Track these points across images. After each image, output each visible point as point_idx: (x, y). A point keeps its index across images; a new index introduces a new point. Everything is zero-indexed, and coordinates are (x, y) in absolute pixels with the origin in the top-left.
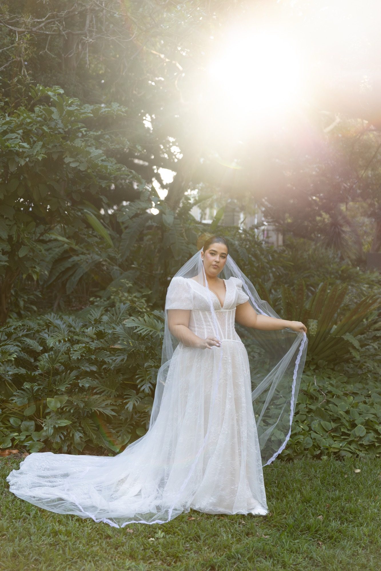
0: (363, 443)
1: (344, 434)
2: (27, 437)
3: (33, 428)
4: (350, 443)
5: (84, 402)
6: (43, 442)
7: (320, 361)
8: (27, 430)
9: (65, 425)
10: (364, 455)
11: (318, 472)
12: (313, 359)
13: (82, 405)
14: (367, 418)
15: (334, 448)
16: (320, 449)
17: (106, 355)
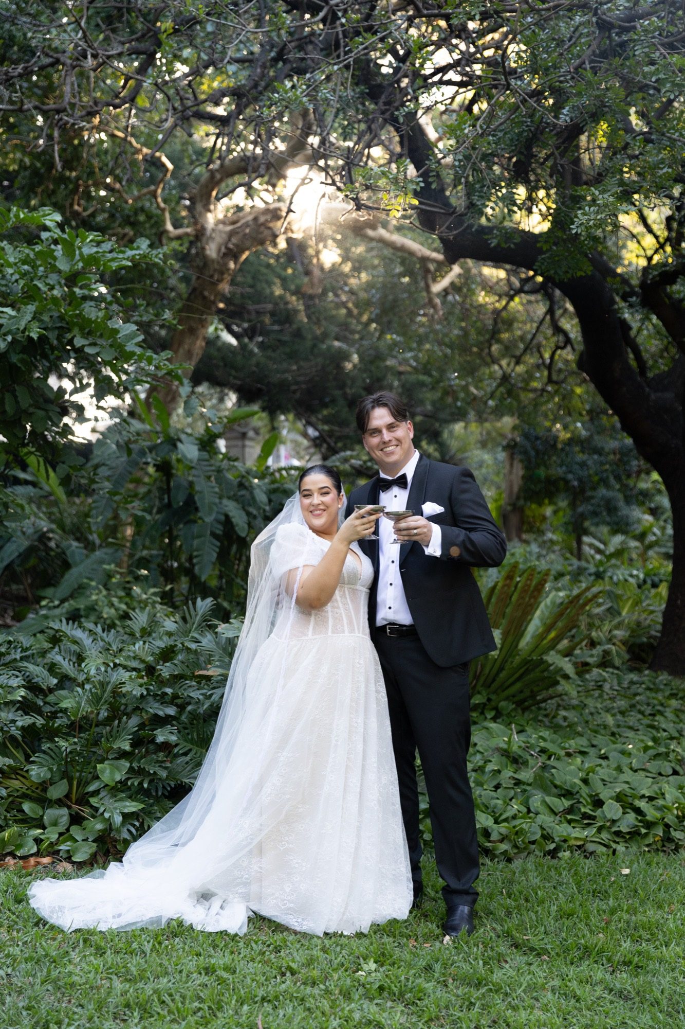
0: (622, 829)
1: (585, 816)
2: (61, 834)
3: (65, 820)
4: (600, 830)
5: (166, 768)
6: (93, 841)
7: (503, 704)
8: (55, 824)
9: (133, 810)
10: (624, 849)
11: (564, 875)
12: (489, 700)
13: (164, 774)
14: (618, 790)
15: (576, 839)
16: (553, 842)
17: (190, 686)
